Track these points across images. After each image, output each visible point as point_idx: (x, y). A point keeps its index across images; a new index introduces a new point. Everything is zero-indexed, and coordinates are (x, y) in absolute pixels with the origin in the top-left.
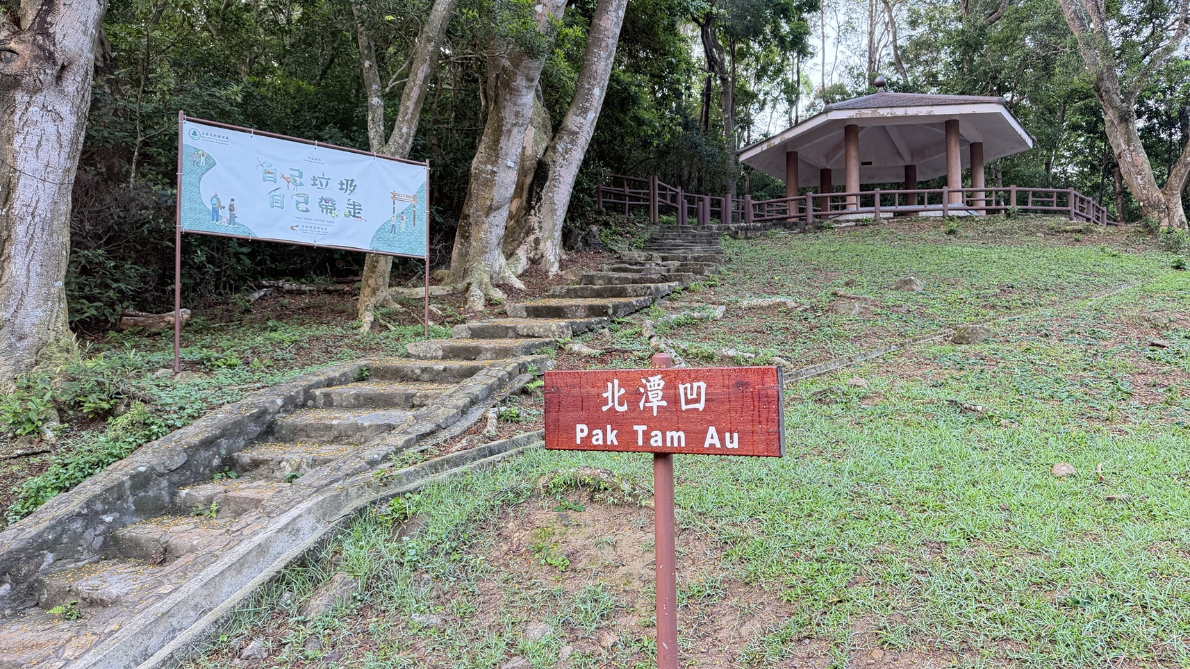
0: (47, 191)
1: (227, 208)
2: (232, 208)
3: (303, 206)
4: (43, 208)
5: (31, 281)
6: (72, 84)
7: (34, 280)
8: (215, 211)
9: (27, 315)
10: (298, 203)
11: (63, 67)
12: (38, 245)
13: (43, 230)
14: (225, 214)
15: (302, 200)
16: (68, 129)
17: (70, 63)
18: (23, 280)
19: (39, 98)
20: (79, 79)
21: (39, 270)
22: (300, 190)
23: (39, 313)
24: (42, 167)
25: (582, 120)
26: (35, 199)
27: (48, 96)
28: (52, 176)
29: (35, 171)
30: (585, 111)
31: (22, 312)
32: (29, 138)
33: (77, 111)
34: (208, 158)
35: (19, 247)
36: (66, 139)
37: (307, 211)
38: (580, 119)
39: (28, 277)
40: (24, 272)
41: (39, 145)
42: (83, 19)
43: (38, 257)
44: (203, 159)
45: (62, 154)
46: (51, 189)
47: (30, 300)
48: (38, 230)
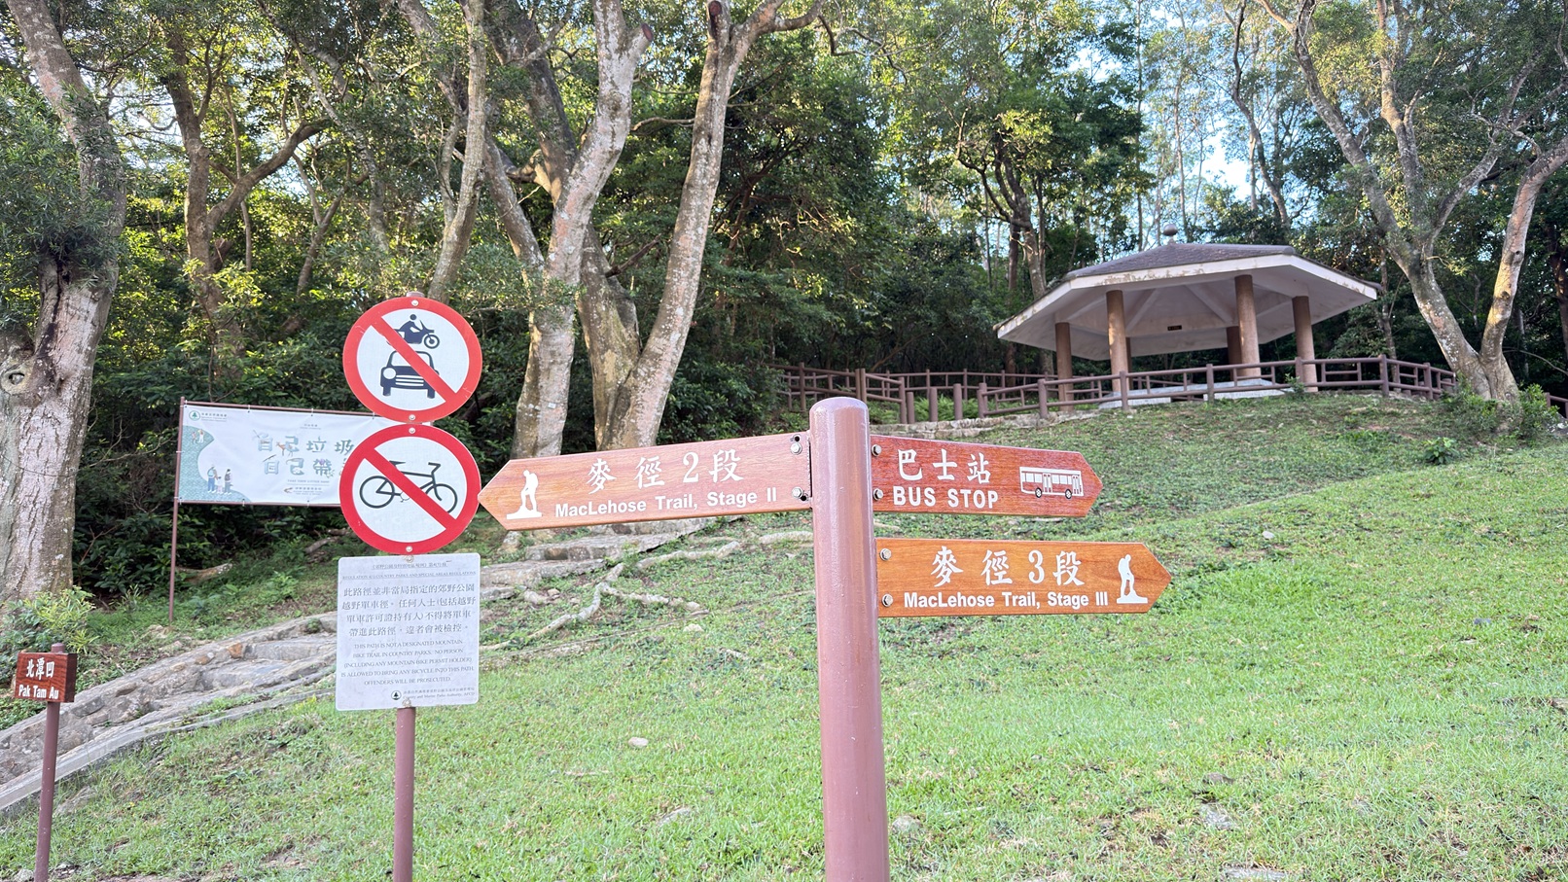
0: (47, 482)
1: (223, 478)
2: (227, 477)
3: (298, 470)
4: (44, 497)
5: (33, 556)
6: (68, 394)
7: (36, 554)
8: (211, 481)
9: (30, 585)
10: (292, 467)
11: (61, 381)
12: (40, 527)
13: (43, 514)
14: (221, 483)
15: (296, 464)
16: (64, 431)
17: (67, 377)
18: (26, 556)
19: (40, 409)
20: (76, 389)
21: (41, 547)
22: (296, 455)
23: (41, 582)
24: (43, 464)
25: (665, 342)
26: (36, 489)
27: (50, 406)
28: (51, 470)
29: (35, 467)
30: (669, 332)
31: (26, 582)
32: (32, 441)
33: (74, 415)
34: (207, 435)
35: (23, 530)
36: (63, 440)
37: (301, 473)
38: (663, 341)
39: (30, 553)
40: (27, 550)
41: (40, 446)
42: (78, 341)
43: (40, 536)
44: (202, 437)
45: (60, 451)
46: (51, 481)
47: (33, 573)
48: (39, 515)
